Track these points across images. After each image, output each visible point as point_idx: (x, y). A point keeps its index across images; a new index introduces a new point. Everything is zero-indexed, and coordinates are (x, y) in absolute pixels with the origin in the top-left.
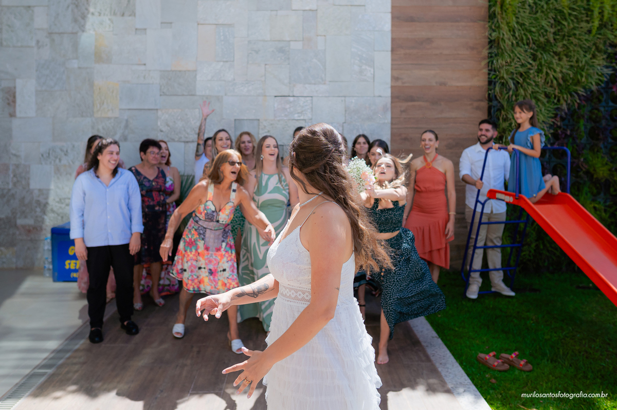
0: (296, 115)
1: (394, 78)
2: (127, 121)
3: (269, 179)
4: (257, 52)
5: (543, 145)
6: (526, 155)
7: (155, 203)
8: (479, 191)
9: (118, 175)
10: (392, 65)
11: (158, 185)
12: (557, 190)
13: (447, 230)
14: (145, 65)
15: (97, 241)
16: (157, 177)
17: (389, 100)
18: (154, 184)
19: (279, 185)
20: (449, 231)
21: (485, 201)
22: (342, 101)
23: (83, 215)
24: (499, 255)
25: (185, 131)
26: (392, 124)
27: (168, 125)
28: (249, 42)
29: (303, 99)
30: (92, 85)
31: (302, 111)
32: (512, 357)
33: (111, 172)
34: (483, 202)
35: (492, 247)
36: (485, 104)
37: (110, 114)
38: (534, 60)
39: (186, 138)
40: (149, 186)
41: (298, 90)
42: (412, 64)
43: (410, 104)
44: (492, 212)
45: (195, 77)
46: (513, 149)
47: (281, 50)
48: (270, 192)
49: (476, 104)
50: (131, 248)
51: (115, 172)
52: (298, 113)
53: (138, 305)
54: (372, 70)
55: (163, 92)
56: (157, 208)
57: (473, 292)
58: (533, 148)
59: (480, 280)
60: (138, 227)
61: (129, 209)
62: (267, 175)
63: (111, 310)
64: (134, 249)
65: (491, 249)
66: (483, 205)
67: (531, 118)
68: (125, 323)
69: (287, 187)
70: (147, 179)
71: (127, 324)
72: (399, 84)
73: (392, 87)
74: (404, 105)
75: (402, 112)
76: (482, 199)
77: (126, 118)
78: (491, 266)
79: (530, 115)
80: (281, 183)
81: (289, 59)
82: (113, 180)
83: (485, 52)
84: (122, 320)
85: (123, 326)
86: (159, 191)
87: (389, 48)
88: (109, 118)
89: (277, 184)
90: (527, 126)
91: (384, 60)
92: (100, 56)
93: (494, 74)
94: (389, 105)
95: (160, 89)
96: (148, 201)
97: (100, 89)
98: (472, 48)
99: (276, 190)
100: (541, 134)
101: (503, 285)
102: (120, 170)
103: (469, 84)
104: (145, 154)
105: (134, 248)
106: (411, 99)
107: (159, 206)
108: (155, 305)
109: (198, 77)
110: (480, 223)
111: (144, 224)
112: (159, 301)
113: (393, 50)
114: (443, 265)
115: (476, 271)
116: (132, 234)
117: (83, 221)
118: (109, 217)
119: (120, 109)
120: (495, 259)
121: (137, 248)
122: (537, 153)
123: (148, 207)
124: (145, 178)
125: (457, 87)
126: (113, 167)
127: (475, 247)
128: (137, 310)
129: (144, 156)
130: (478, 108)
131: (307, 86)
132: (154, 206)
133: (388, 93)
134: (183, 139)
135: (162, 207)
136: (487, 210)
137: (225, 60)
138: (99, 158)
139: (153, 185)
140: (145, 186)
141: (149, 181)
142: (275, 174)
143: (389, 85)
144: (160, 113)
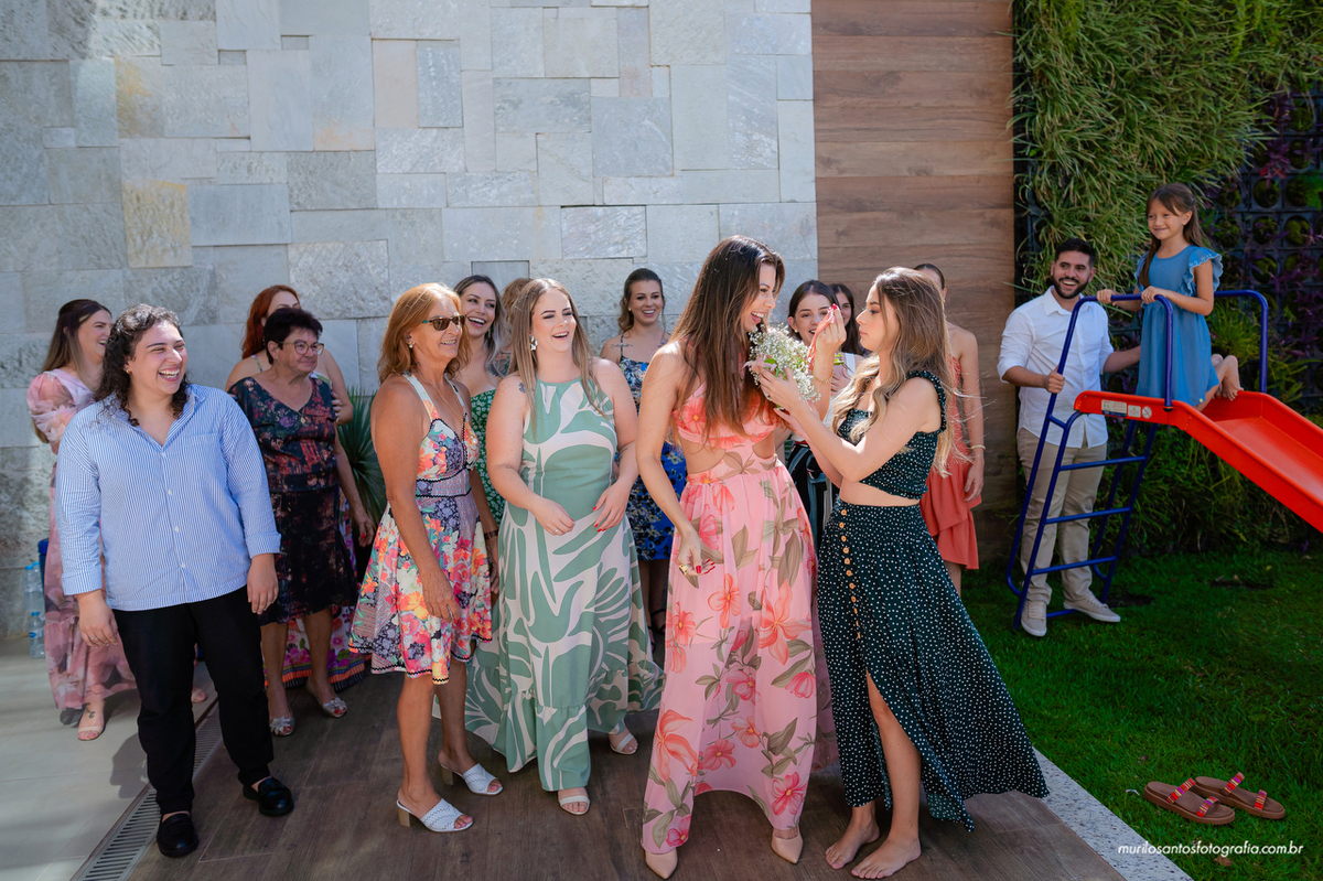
0: (611, 249)
1: (822, 161)
2: (213, 274)
3: (559, 394)
4: (516, 105)
5: (1217, 285)
6: (1181, 310)
7: (307, 469)
8: (1054, 396)
9: (189, 408)
10: (816, 131)
11: (313, 422)
12: (1236, 387)
13: (969, 482)
14: (249, 138)
15: (152, 592)
16: (311, 404)
17: (813, 208)
18: (303, 421)
19: (588, 407)
20: (973, 483)
21: (1071, 420)
22: (712, 213)
23: (98, 524)
24: (1087, 534)
25: (356, 293)
26: (820, 261)
27: (315, 282)
28: (497, 81)
29: (624, 211)
30: (117, 189)
31: (625, 239)
32: (1231, 787)
33: (166, 401)
34: (1064, 420)
35: (1072, 519)
36: (1008, 215)
37: (169, 261)
38: (1118, 114)
39: (360, 308)
40: (292, 428)
41: (614, 191)
42: (858, 129)
43: (857, 216)
44: (1085, 444)
45: (374, 166)
46: (1157, 297)
47: (571, 101)
48: (567, 430)
49: (990, 214)
50: (252, 598)
51: (178, 401)
52: (616, 243)
53: (280, 722)
54: (775, 143)
55: (298, 204)
56: (312, 482)
57: (1036, 620)
58: (1195, 295)
59: (1049, 591)
60: (264, 539)
61: (233, 495)
62: (551, 384)
63: (210, 745)
64: (262, 599)
65: (1070, 523)
66: (1066, 428)
67: (1187, 228)
68: (256, 786)
69: (611, 412)
70: (287, 408)
71: (260, 786)
72: (832, 172)
73: (818, 180)
74: (845, 219)
75: (839, 234)
76: (1062, 414)
77: (210, 267)
78: (1068, 559)
79: (1185, 218)
80: (591, 404)
81: (590, 119)
82: (177, 424)
83: (1010, 101)
84: (247, 779)
85: (248, 792)
86: (318, 437)
87: (810, 95)
88: (168, 269)
89: (581, 406)
90: (1179, 245)
91: (799, 119)
92: (133, 119)
93: (1032, 148)
94: (813, 222)
95: (291, 196)
96: (290, 464)
97: (138, 199)
98: (982, 94)
99: (582, 421)
100: (1213, 261)
101: (1092, 598)
102: (192, 394)
103: (975, 171)
104: (281, 346)
105: (262, 593)
106: (858, 206)
107: (319, 477)
108: (327, 715)
109: (378, 164)
110: (1058, 468)
111: (281, 525)
112: (333, 704)
113: (815, 100)
114: (966, 562)
115: (1041, 572)
116: (249, 559)
117: (101, 541)
118: (177, 529)
119: (193, 247)
120: (1078, 542)
121: (270, 596)
122: (1206, 304)
123: (289, 479)
124: (280, 406)
125: (953, 177)
126: (173, 388)
127: (1043, 522)
128: (280, 735)
129: (278, 350)
130: (994, 223)
131: (632, 180)
132: (304, 478)
133: (810, 193)
134: (355, 313)
135: (326, 478)
136: (1074, 442)
137: (441, 124)
138: (130, 368)
139: (301, 425)
140: (281, 428)
141: (291, 413)
142: (572, 381)
143: (812, 177)
144: (292, 252)
